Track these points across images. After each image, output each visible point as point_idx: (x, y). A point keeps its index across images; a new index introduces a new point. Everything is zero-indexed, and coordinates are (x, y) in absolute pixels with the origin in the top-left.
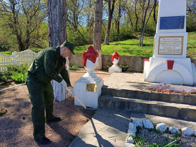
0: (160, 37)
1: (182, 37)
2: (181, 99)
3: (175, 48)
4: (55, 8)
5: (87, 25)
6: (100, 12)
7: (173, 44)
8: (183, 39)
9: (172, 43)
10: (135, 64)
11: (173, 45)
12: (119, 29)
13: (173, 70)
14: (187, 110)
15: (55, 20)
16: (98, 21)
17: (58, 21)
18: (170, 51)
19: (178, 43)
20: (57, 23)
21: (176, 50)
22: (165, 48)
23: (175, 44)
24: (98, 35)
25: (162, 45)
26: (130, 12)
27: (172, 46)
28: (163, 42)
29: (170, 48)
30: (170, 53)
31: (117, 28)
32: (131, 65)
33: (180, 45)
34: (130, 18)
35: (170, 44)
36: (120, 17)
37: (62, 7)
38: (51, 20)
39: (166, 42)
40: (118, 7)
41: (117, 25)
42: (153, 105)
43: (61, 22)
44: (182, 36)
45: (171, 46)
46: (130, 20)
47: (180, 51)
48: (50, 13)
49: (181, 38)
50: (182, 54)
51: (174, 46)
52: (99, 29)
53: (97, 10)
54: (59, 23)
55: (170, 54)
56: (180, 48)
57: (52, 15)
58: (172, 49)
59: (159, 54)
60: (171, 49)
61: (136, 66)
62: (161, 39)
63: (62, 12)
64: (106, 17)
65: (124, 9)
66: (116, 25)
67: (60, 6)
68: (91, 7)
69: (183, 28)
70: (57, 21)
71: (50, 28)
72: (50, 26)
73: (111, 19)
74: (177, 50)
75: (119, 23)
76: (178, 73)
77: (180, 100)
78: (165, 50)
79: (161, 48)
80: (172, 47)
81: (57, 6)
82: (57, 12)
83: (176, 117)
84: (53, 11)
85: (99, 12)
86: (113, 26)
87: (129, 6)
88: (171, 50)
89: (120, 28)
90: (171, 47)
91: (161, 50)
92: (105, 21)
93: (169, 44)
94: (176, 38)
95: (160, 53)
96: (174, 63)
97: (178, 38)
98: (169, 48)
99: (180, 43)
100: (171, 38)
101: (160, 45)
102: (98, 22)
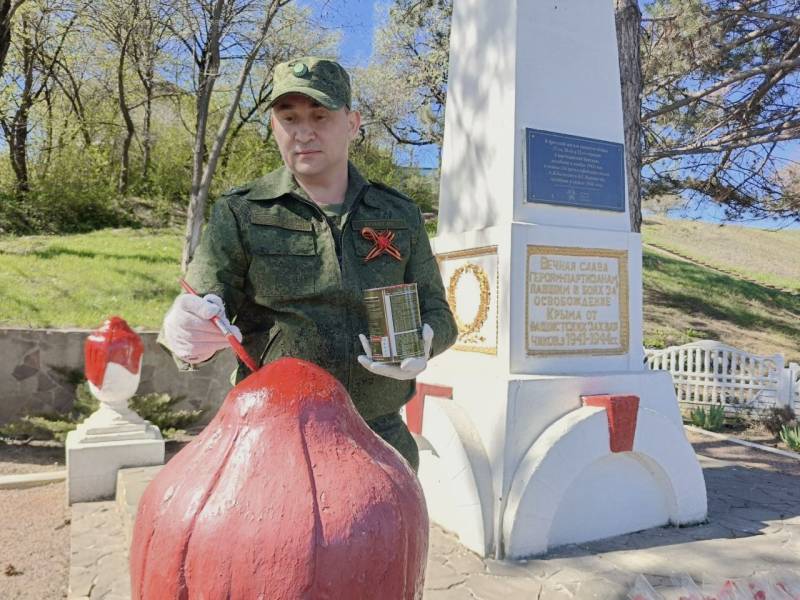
0: (530, 250)
1: (621, 256)
3: (595, 312)
7: (584, 293)
8: (623, 269)
9: (580, 284)
10: (208, 382)
11: (588, 296)
18: (577, 333)
19: (604, 290)
21: (601, 324)
22: (553, 314)
23: (594, 290)
25: (541, 296)
27: (581, 301)
28: (544, 282)
29: (572, 314)
30: (577, 343)
32: (186, 385)
33: (614, 299)
35: (575, 293)
39: (553, 277)
44: (622, 253)
45: (577, 301)
47: (615, 334)
49: (616, 261)
50: (624, 349)
51: (591, 305)
55: (580, 352)
56: (609, 314)
58: (584, 320)
59: (528, 352)
60: (578, 321)
61: (212, 390)
69: (623, 211)
74: (604, 326)
78: (554, 327)
79: (536, 312)
80: (583, 311)
88: (579, 325)
90: (579, 307)
91: (536, 328)
93: (568, 289)
94: (596, 259)
95: (533, 345)
96: (638, 411)
97: (604, 260)
99: (612, 286)
100: (577, 260)
101: (530, 300)
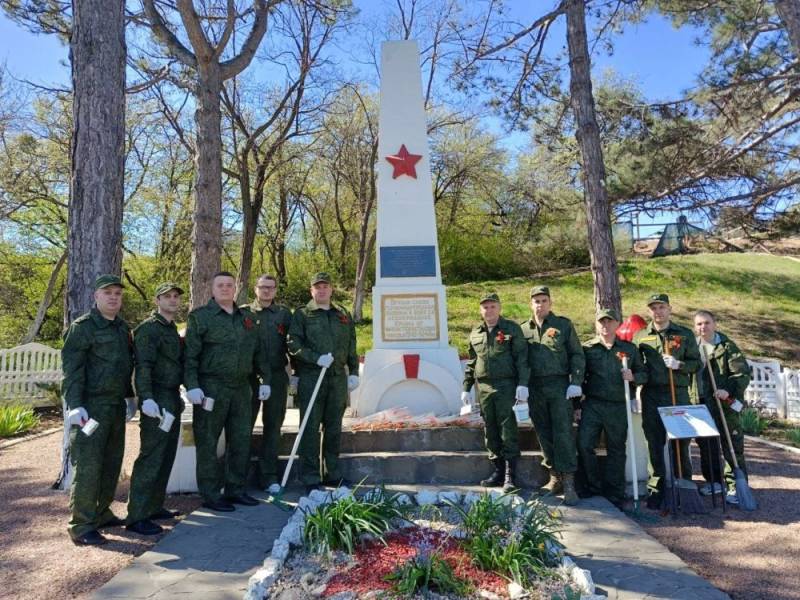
0: (384, 297)
1: (435, 296)
2: (424, 440)
3: (421, 322)
4: (91, 222)
5: (160, 252)
6: (214, 216)
8: (436, 301)
9: (413, 310)
11: (417, 315)
12: (283, 269)
13: (421, 381)
14: (433, 459)
15: (91, 255)
16: (207, 244)
17: (100, 256)
18: (411, 332)
19: (427, 312)
20: (97, 263)
21: (425, 327)
22: (398, 324)
23: (421, 312)
24: (206, 290)
25: (391, 316)
26: (320, 211)
27: (414, 318)
28: (393, 310)
30: (412, 336)
31: (277, 262)
33: (433, 317)
34: (322, 231)
35: (409, 314)
36: (286, 227)
37: (112, 222)
38: (78, 254)
39: (397, 308)
40: (278, 197)
41: (278, 253)
42: (359, 460)
43: (109, 260)
45: (411, 318)
46: (323, 236)
47: (435, 332)
48: (78, 237)
49: (433, 299)
50: (438, 338)
51: (420, 319)
52: (211, 271)
53: (204, 211)
54: (102, 261)
55: (412, 340)
56: (432, 323)
57: (83, 242)
58: (415, 326)
59: (384, 340)
60: (413, 326)
62: (388, 302)
63: (112, 234)
64: (233, 222)
65: (297, 202)
66: (273, 255)
67: (107, 218)
68: (173, 184)
69: (433, 274)
70: (96, 256)
71: (75, 275)
72: (73, 270)
73: (255, 232)
74: (427, 329)
75: (282, 247)
76: (434, 387)
77: (422, 443)
78: (399, 330)
79: (389, 323)
80: (415, 322)
81: (100, 220)
82: (100, 234)
83: (413, 481)
84: (88, 230)
85: (210, 218)
86: (262, 258)
87: (314, 192)
88: (413, 328)
89: (289, 265)
90: (412, 320)
91: (389, 330)
92: (230, 239)
93: (406, 313)
94: (422, 299)
95: (387, 337)
96: (420, 361)
97: (426, 299)
98: (409, 323)
99: (431, 310)
100: (410, 300)
101: (386, 318)
102: (208, 247)
